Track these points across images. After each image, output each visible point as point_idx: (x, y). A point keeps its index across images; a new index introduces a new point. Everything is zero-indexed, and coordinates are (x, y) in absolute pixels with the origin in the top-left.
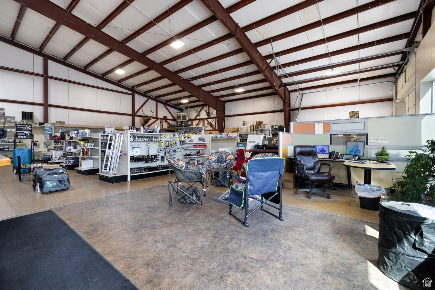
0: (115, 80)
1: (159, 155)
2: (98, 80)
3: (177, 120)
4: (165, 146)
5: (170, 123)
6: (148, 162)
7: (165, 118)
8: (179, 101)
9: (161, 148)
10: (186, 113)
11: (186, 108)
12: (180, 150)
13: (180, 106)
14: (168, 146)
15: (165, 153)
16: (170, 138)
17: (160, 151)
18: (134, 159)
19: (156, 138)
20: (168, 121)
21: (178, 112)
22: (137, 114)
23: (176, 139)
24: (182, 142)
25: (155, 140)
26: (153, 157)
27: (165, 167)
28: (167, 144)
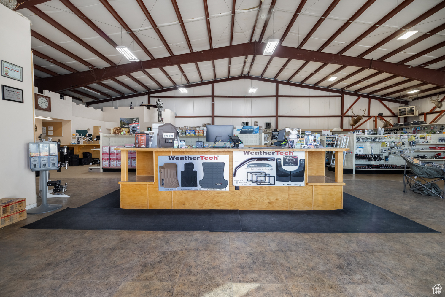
0: (325, 87)
1: (382, 155)
2: (311, 90)
3: (399, 116)
4: (389, 146)
5: (388, 121)
6: (372, 161)
7: (381, 116)
8: (403, 93)
9: (385, 149)
10: (414, 106)
11: (415, 99)
12: (409, 152)
13: (405, 98)
14: (394, 147)
15: (390, 154)
16: (396, 139)
17: (384, 151)
18: (358, 157)
19: (380, 139)
20: (385, 118)
21: (400, 107)
22: (346, 115)
23: (403, 140)
24: (412, 143)
25: (379, 141)
26: (377, 157)
27: (390, 167)
28: (393, 145)
